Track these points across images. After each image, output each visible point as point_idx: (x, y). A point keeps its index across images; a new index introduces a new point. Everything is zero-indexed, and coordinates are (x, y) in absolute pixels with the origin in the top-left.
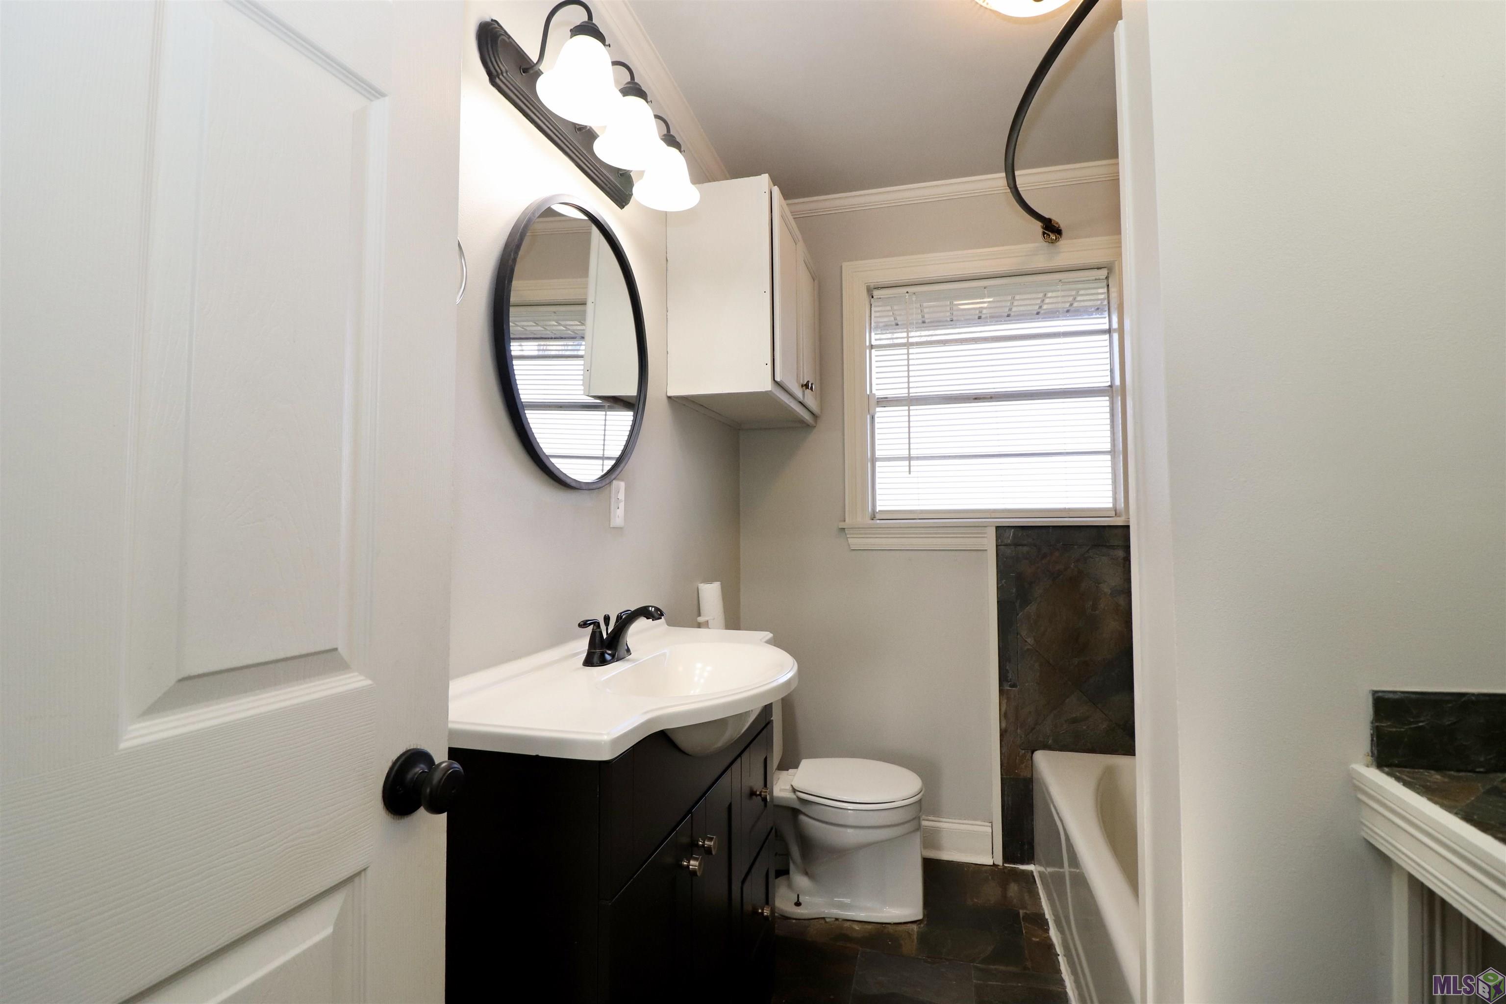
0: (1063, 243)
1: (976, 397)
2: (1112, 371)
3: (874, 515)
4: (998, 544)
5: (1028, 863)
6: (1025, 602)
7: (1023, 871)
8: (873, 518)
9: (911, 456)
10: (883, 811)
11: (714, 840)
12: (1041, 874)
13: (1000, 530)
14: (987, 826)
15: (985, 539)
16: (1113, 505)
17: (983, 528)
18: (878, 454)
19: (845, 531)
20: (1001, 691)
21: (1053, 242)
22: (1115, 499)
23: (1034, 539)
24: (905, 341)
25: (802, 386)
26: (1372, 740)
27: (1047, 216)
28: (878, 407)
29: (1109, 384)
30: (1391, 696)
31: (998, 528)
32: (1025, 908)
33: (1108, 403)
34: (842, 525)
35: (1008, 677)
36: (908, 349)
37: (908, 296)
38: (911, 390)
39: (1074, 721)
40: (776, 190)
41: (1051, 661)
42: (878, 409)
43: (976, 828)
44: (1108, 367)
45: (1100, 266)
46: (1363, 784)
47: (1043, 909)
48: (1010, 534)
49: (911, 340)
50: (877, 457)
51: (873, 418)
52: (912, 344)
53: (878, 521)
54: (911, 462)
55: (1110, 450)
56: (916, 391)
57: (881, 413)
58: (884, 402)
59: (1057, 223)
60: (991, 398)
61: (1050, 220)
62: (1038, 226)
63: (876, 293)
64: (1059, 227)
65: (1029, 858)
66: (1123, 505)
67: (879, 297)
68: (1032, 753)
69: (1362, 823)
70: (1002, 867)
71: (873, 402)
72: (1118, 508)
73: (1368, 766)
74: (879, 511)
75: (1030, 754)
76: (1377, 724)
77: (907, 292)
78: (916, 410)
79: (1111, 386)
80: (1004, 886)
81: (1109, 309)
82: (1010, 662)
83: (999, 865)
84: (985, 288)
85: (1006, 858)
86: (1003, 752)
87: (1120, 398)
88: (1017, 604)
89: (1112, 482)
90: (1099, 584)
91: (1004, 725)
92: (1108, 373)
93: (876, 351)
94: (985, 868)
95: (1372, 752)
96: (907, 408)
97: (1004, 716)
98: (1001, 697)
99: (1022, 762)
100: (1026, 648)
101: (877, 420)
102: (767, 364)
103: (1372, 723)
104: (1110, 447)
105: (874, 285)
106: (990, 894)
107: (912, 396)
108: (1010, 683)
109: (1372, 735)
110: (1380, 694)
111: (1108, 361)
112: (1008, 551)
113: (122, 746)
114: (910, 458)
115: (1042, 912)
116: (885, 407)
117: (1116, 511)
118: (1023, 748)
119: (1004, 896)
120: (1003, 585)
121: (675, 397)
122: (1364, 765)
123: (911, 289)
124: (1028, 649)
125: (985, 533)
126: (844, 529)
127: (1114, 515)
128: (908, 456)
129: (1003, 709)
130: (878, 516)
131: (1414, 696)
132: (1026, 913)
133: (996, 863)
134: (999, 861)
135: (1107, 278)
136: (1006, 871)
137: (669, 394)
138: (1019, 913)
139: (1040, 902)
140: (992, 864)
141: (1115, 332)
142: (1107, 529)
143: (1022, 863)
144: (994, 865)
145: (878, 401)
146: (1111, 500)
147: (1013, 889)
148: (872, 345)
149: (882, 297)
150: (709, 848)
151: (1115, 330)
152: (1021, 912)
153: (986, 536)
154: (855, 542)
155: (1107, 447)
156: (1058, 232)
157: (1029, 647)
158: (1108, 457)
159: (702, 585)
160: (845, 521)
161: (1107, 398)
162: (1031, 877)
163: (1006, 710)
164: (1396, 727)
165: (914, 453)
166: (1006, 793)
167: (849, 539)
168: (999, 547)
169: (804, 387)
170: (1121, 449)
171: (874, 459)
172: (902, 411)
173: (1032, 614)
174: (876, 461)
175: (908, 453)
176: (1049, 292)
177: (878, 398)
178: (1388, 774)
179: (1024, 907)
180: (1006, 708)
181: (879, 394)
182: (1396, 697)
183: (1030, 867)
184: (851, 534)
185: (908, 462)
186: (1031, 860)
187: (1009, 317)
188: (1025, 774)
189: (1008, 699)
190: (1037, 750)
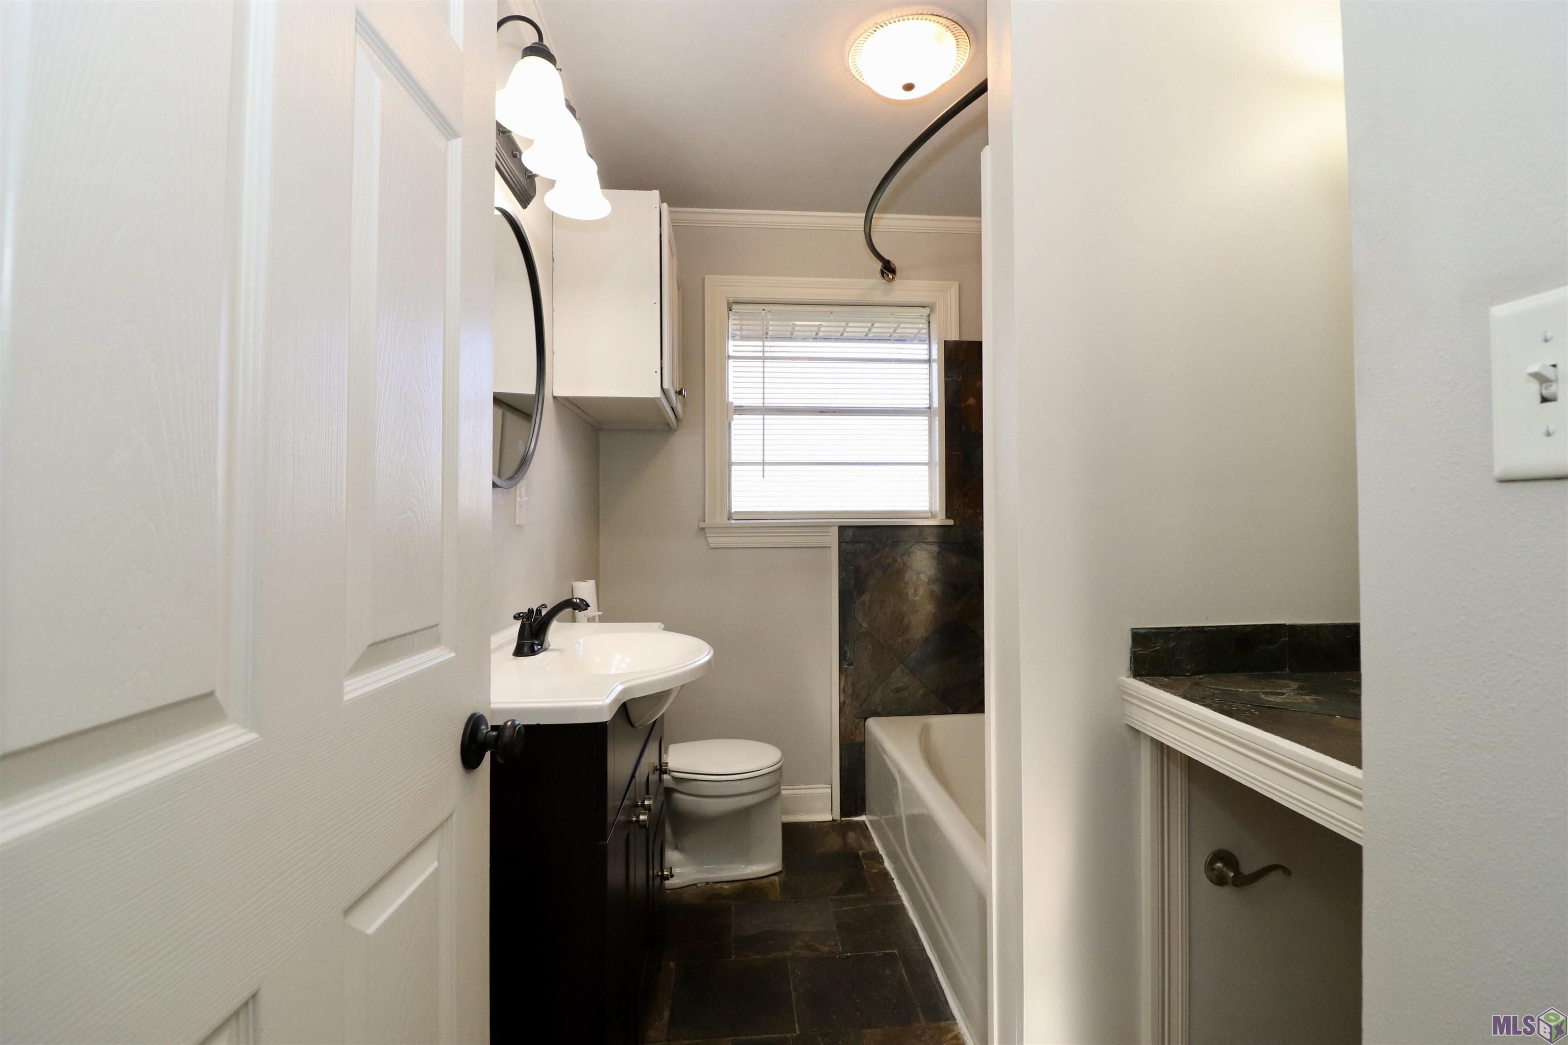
0: (898, 282)
1: (821, 410)
2: (930, 395)
3: (730, 516)
4: (840, 541)
5: (860, 815)
6: (862, 592)
7: (857, 822)
8: (730, 518)
9: (765, 461)
10: (748, 780)
11: (652, 798)
12: (871, 822)
13: (842, 528)
14: (827, 788)
15: (829, 537)
16: (929, 509)
17: (828, 528)
18: (734, 459)
19: (704, 531)
20: (841, 670)
21: (890, 281)
22: (931, 503)
23: (869, 537)
24: (761, 354)
25: (676, 393)
26: (1131, 660)
27: (887, 258)
28: (735, 414)
29: (928, 406)
30: (1141, 631)
31: (840, 527)
32: (864, 849)
33: (927, 422)
34: (702, 525)
35: (846, 657)
36: (764, 362)
37: (765, 313)
38: (766, 401)
39: (899, 690)
40: (665, 205)
41: (881, 641)
42: (735, 417)
43: (818, 791)
44: (928, 392)
45: (924, 305)
46: (1125, 688)
47: (877, 848)
48: (850, 532)
49: (767, 355)
50: (733, 461)
51: (730, 424)
52: (768, 358)
53: (733, 522)
54: (765, 467)
55: (927, 461)
56: (771, 402)
57: (738, 422)
58: (741, 410)
59: (894, 265)
60: (834, 412)
61: (889, 262)
62: (879, 265)
63: (735, 307)
64: (895, 268)
65: (861, 811)
66: (938, 508)
67: (737, 311)
68: (865, 721)
69: (1125, 714)
70: (839, 821)
71: (731, 411)
72: (933, 510)
73: (1128, 677)
74: (735, 512)
75: (863, 720)
76: (1134, 650)
77: (764, 310)
78: (770, 419)
79: (930, 408)
80: (844, 835)
81: (930, 342)
82: (848, 643)
83: (837, 820)
84: (831, 313)
85: (844, 813)
86: (842, 722)
87: (937, 418)
88: (855, 593)
89: (929, 489)
90: (919, 574)
91: (842, 699)
92: (928, 397)
93: (734, 361)
94: (826, 824)
95: (1131, 668)
96: (761, 417)
97: (842, 691)
98: (841, 675)
99: (856, 729)
100: (861, 631)
101: (733, 427)
102: (656, 372)
103: (1131, 649)
104: (928, 459)
105: (733, 300)
106: (833, 843)
107: (766, 407)
108: (847, 663)
109: (1131, 657)
110: (1136, 630)
111: (928, 386)
112: (848, 547)
113: (346, 698)
114: (764, 464)
115: (876, 850)
116: (741, 415)
117: (931, 513)
118: (857, 717)
119: (845, 843)
120: (843, 577)
121: (557, 397)
122: (1126, 676)
123: (766, 307)
124: (863, 632)
125: (829, 532)
126: (704, 528)
127: (931, 517)
128: (762, 461)
129: (842, 684)
130: (734, 517)
131: (1153, 630)
132: (863, 853)
133: (835, 818)
134: (837, 816)
135: (929, 316)
136: (843, 823)
137: (555, 395)
138: (859, 854)
139: (874, 843)
140: (831, 820)
141: (934, 362)
142: (926, 528)
143: (856, 815)
144: (833, 820)
145: (735, 409)
146: (928, 504)
147: (851, 836)
148: (729, 356)
149: (740, 311)
150: (649, 805)
151: (934, 361)
152: (860, 853)
153: (830, 534)
154: (713, 541)
155: (926, 459)
156: (893, 271)
157: (864, 630)
158: (926, 468)
159: (576, 583)
160: (705, 521)
161: (927, 418)
162: (864, 825)
163: (844, 686)
164: (1144, 651)
165: (767, 459)
166: (843, 757)
167: (708, 538)
168: (841, 544)
169: (677, 394)
170: (938, 462)
171: (730, 463)
172: (757, 419)
173: (867, 601)
174: (732, 465)
175: (762, 459)
176: (877, 322)
177: (735, 406)
178: (1140, 680)
179: (862, 848)
180: (844, 685)
181: (737, 403)
182: (1144, 631)
183: (863, 818)
184: (710, 533)
185: (762, 467)
186: (863, 812)
187: (841, 338)
188: (859, 739)
189: (846, 676)
190: (868, 718)
